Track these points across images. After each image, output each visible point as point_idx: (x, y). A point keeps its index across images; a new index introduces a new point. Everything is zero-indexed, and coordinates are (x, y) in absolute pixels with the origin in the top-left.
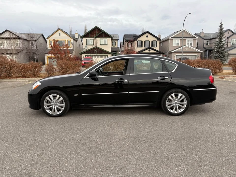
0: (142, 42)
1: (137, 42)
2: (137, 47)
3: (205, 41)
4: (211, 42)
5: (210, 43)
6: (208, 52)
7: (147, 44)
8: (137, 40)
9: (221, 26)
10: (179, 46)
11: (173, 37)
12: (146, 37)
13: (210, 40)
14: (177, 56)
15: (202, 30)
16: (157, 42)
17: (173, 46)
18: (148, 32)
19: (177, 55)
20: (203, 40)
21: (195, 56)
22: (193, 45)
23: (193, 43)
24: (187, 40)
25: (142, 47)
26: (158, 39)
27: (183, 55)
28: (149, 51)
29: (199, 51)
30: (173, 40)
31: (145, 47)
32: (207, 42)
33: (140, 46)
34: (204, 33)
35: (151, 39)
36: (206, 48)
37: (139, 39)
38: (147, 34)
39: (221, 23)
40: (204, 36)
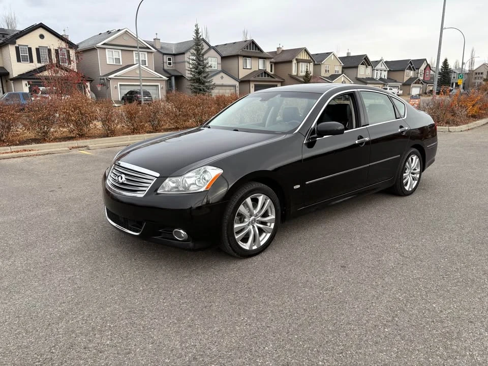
0: (30, 49)
1: (17, 49)
2: (19, 60)
3: (166, 58)
4: (175, 59)
5: (174, 63)
6: (173, 79)
7: (44, 54)
8: (15, 43)
9: (197, 32)
10: (121, 64)
11: (104, 44)
12: (39, 38)
13: (173, 56)
14: (122, 87)
15: (157, 34)
16: (68, 52)
17: (108, 63)
18: (41, 26)
19: (120, 85)
20: (161, 55)
21: (155, 88)
22: (147, 65)
23: (146, 59)
24: (134, 53)
25: (32, 61)
26: (71, 45)
27: (143, 85)
28: (56, 72)
29: (161, 77)
30: (107, 50)
31: (39, 61)
32: (169, 59)
33: (25, 60)
34: (161, 41)
35: (53, 43)
36: (169, 71)
37: (20, 42)
38: (41, 31)
39: (196, 26)
40: (162, 48)
